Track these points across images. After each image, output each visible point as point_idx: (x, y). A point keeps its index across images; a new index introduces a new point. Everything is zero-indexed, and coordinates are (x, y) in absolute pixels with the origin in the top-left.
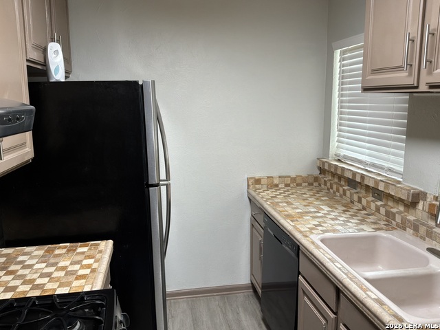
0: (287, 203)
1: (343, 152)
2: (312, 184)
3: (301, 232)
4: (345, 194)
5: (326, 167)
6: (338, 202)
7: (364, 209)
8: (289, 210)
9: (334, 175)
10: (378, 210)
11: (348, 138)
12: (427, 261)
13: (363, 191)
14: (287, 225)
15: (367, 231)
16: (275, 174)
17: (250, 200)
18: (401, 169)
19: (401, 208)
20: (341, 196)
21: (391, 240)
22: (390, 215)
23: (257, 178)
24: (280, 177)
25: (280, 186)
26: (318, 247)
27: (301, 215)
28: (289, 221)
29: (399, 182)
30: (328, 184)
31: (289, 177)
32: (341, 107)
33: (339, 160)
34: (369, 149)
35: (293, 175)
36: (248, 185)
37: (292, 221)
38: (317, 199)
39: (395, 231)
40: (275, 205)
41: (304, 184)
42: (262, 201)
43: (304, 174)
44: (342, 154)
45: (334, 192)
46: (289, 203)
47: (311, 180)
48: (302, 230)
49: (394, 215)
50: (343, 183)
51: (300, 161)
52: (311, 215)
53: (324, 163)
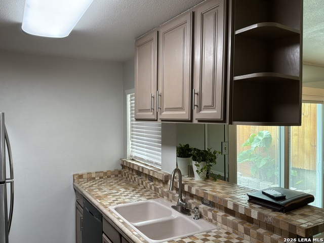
0: (99, 189)
1: (134, 154)
2: (118, 176)
3: (104, 205)
4: (135, 180)
5: (125, 164)
6: (131, 185)
7: (145, 188)
8: (100, 193)
9: (129, 168)
10: (151, 188)
11: (136, 146)
12: (171, 213)
13: (144, 177)
14: (96, 202)
15: (143, 200)
16: (93, 170)
17: (75, 190)
18: (160, 162)
19: (162, 185)
20: (133, 182)
21: (155, 204)
22: (156, 190)
23: (80, 174)
24: (96, 172)
25: (96, 179)
26: (112, 213)
27: (106, 195)
28: (98, 200)
29: (160, 170)
30: (127, 175)
31: (102, 172)
32: (132, 127)
33: (133, 160)
34: (146, 152)
35: (105, 170)
36: (74, 180)
37: (100, 200)
38: (119, 185)
39: (158, 199)
40: (90, 191)
41: (112, 176)
42: (82, 190)
43: (112, 169)
44: (134, 155)
45: (130, 180)
46: (100, 189)
47: (117, 173)
48: (105, 204)
49: (158, 189)
50: (134, 173)
51: (108, 160)
52: (113, 195)
53: (123, 161)
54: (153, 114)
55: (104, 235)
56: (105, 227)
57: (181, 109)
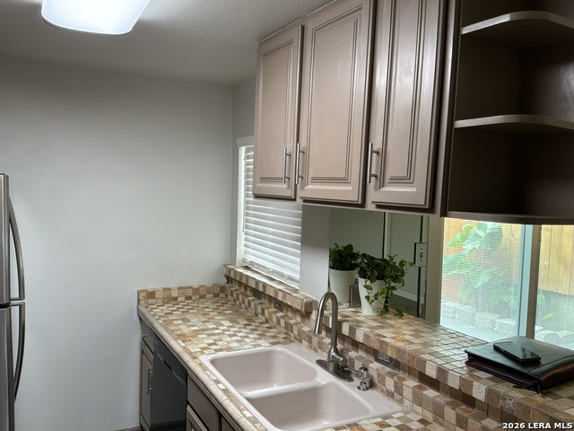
0: (183, 319)
1: (250, 258)
2: (218, 296)
3: (190, 353)
4: (250, 306)
5: (232, 276)
6: (242, 315)
7: (267, 321)
8: (185, 329)
9: (240, 284)
10: (278, 322)
11: (254, 242)
12: (314, 374)
13: (267, 302)
14: (177, 346)
15: (264, 345)
16: (173, 285)
17: (140, 319)
18: (297, 277)
19: (299, 319)
20: (246, 308)
21: (287, 355)
22: (288, 327)
23: (150, 290)
24: (179, 288)
25: (179, 299)
26: (205, 369)
27: (197, 333)
28: (180, 342)
29: (296, 291)
30: (235, 295)
31: (191, 287)
32: (247, 208)
33: (247, 268)
34: (272, 255)
35: (195, 284)
36: (139, 300)
37: (183, 341)
38: (219, 313)
39: (292, 344)
40: (167, 323)
41: (208, 296)
42: (153, 320)
43: (208, 283)
44: (249, 260)
45: (240, 304)
46: (185, 320)
47: (217, 291)
48: (193, 350)
49: (291, 326)
50: (249, 293)
51: (201, 266)
52: (208, 332)
53: (230, 270)
54: (289, 187)
55: (189, 408)
56: (192, 395)
57: (344, 180)
